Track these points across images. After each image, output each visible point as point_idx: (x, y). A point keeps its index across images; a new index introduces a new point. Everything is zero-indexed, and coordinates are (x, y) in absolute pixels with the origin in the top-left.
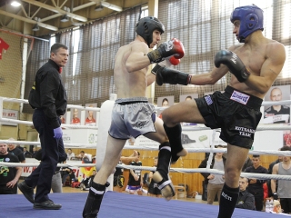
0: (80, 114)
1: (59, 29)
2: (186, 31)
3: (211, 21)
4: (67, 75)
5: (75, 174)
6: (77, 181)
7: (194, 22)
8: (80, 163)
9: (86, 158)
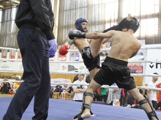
0: (15, 54)
1: (4, 6)
2: (74, 11)
3: (87, 7)
4: (8, 32)
5: (11, 86)
6: (12, 90)
7: (79, 7)
8: (14, 81)
9: (17, 78)
